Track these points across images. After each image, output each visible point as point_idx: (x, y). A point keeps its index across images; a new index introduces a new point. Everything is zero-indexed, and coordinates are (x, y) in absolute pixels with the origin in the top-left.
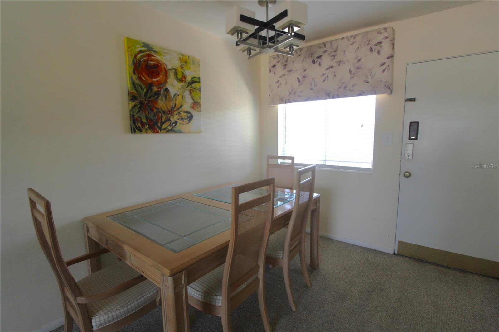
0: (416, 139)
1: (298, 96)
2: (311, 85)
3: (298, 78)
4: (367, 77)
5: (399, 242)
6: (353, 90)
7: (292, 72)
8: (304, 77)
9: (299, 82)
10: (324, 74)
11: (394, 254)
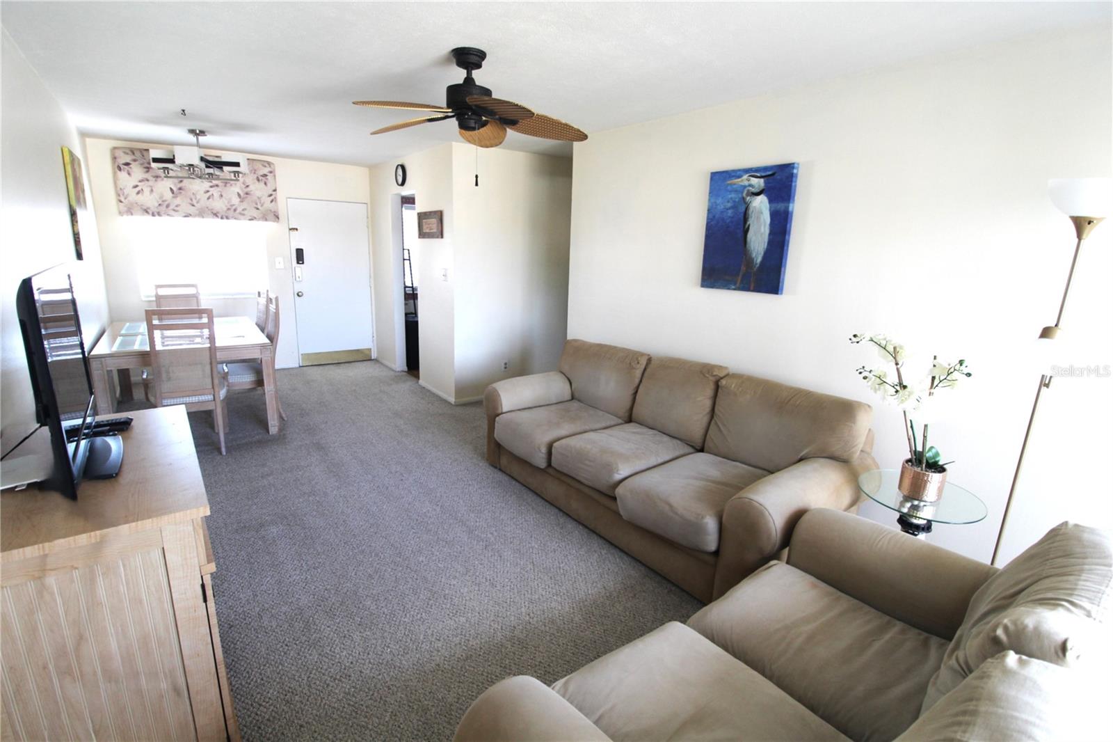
0: (303, 263)
1: (174, 210)
2: (191, 200)
3: (171, 189)
4: (257, 204)
5: (302, 355)
6: (244, 215)
7: (159, 179)
8: (180, 189)
9: (173, 193)
10: (208, 191)
11: (300, 367)
